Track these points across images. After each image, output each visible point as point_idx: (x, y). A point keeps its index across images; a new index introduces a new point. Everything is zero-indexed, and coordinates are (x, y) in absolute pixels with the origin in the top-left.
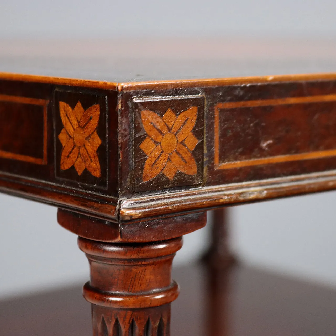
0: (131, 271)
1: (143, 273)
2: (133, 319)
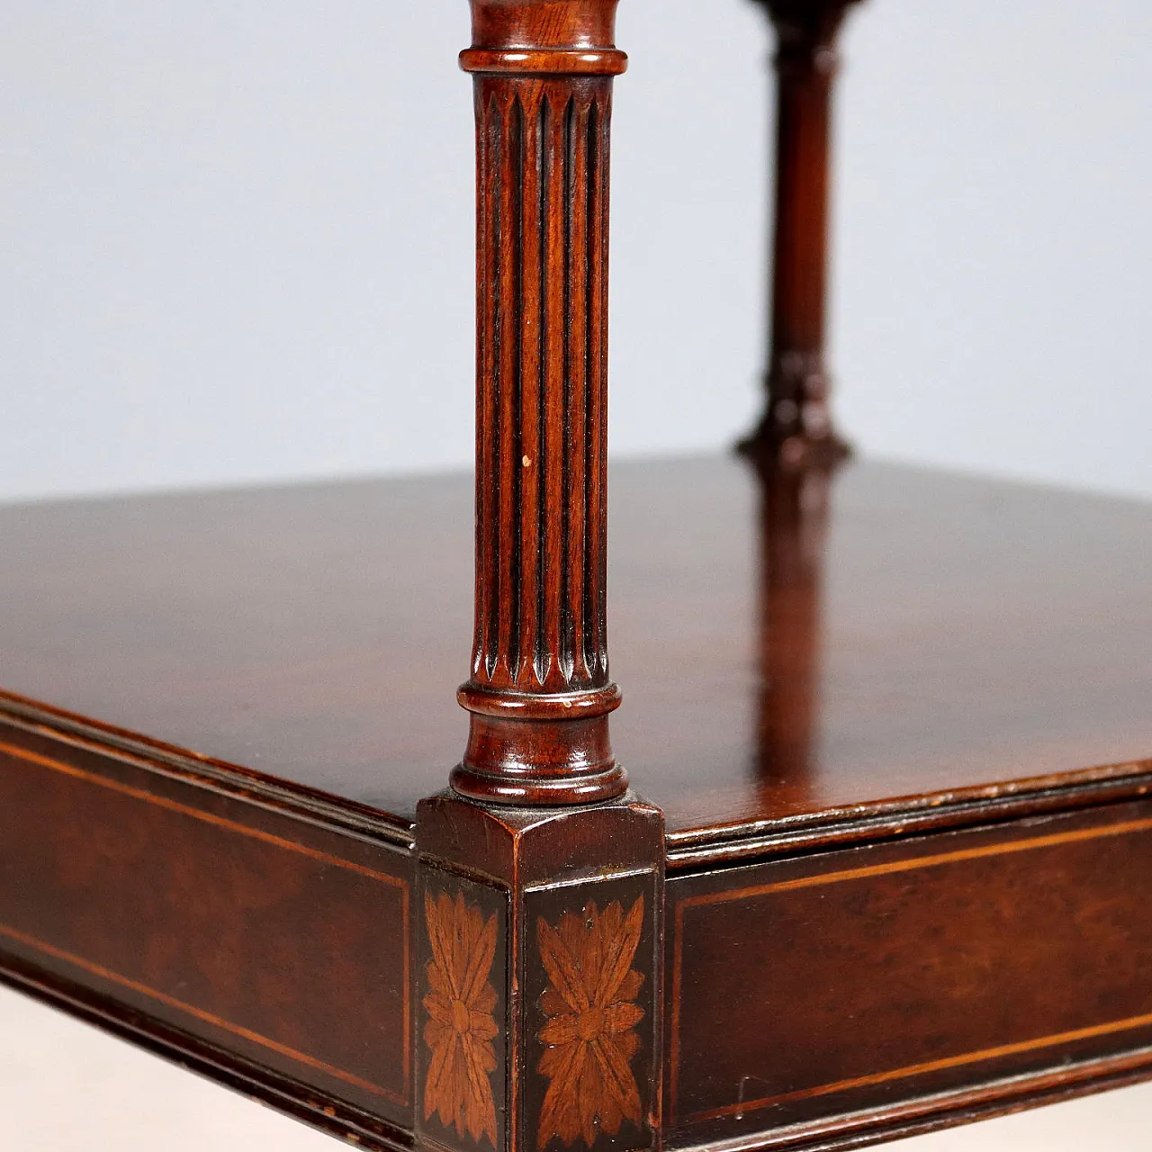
0: (542, 7)
1: (563, 13)
2: (545, 94)
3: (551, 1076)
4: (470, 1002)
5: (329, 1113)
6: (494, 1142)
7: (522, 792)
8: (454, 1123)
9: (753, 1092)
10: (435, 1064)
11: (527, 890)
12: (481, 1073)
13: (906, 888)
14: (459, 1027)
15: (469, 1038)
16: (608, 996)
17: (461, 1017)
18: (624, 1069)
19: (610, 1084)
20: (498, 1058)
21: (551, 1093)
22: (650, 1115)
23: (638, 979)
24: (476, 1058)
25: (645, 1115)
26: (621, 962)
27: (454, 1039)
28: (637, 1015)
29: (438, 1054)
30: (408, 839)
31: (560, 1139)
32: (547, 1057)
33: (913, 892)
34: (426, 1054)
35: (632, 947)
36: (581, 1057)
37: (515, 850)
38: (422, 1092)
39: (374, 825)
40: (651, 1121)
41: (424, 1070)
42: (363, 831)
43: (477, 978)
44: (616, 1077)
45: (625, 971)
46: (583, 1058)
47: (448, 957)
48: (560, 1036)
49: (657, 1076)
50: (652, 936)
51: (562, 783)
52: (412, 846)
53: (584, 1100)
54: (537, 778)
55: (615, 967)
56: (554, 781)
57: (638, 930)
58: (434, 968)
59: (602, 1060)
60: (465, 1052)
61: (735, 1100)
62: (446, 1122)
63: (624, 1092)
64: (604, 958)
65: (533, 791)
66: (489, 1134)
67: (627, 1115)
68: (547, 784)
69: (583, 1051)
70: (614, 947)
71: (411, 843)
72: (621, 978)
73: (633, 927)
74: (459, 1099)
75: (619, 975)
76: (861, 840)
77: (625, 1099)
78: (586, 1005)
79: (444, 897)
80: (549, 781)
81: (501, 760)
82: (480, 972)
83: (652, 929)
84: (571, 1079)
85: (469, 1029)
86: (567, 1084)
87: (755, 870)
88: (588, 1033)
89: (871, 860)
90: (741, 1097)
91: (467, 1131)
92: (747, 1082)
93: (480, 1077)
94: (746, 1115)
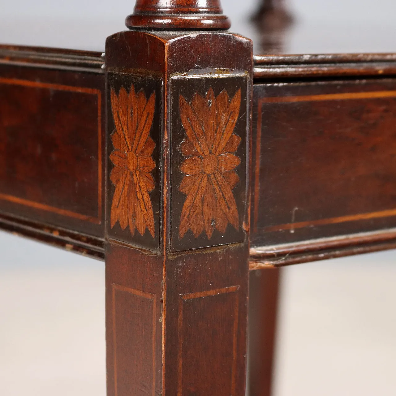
3: (187, 193)
4: (139, 151)
5: (56, 235)
6: (153, 234)
7: (170, 21)
8: (128, 226)
9: (300, 217)
10: (117, 193)
11: (172, 77)
12: (145, 193)
13: (383, 108)
14: (131, 168)
15: (138, 173)
16: (220, 149)
17: (133, 161)
18: (229, 194)
19: (221, 202)
20: (155, 183)
21: (187, 203)
22: (244, 223)
23: (237, 140)
24: (142, 184)
25: (241, 224)
26: (228, 129)
27: (129, 176)
28: (237, 162)
29: (119, 187)
30: (100, 63)
31: (192, 232)
32: (185, 182)
33: (386, 111)
34: (111, 188)
35: (234, 120)
36: (204, 183)
37: (166, 52)
38: (109, 213)
39: (81, 59)
40: (244, 227)
41: (111, 198)
42: (74, 64)
43: (142, 136)
44: (225, 198)
45: (230, 134)
46: (205, 185)
47: (125, 127)
48: (192, 169)
49: (248, 200)
50: (246, 114)
51: (193, 16)
52: (102, 67)
53: (206, 210)
54: (178, 13)
55: (224, 131)
56: (188, 15)
57: (237, 111)
58: (117, 136)
59: (216, 187)
60: (135, 182)
61: (290, 222)
62: (123, 226)
63: (229, 208)
64: (218, 124)
65: (176, 20)
66: (149, 229)
67: (231, 222)
68: (184, 17)
69: (205, 180)
70: (223, 119)
71: (102, 65)
72: (228, 138)
73: (235, 108)
74: (131, 212)
75: (226, 137)
76: (361, 76)
77: (229, 212)
78: (207, 153)
79: (122, 91)
80: (186, 15)
81: (157, 4)
82: (144, 132)
83: (246, 111)
84: (198, 196)
85: (137, 168)
86: (197, 199)
87: (302, 87)
88: (208, 170)
89: (365, 89)
90: (293, 220)
91: (136, 231)
92: (296, 211)
93: (144, 196)
94: (296, 230)
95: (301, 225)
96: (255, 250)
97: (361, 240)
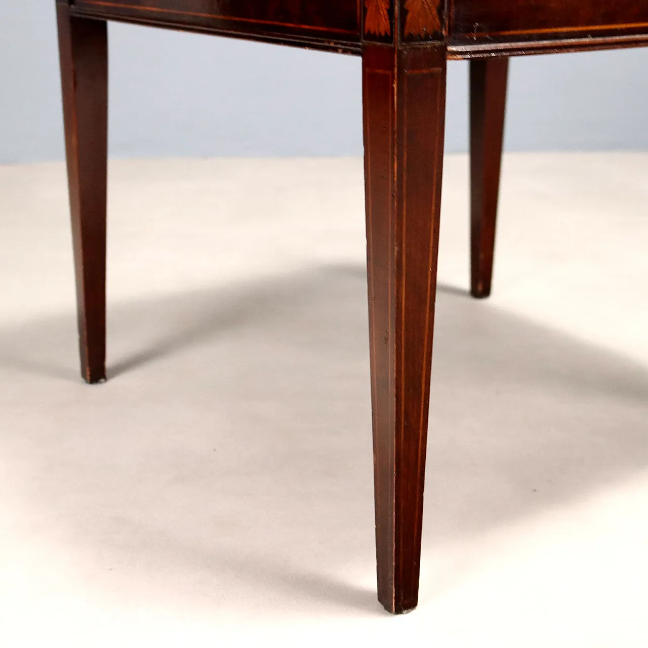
3: (409, 10)
5: (332, 45)
6: (389, 34)
8: (375, 32)
9: (479, 29)
10: (369, 13)
12: (385, 10)
18: (435, 12)
19: (430, 17)
20: (390, 4)
21: (409, 16)
22: (444, 30)
24: (383, 6)
25: (442, 31)
29: (369, 9)
31: (412, 33)
32: (408, 3)
34: (365, 10)
38: (364, 25)
40: (444, 32)
41: (365, 17)
44: (432, 14)
49: (446, 16)
53: (421, 20)
59: (427, 7)
60: (379, 4)
61: (473, 32)
62: (372, 32)
63: (435, 20)
67: (435, 28)
74: (377, 23)
77: (435, 22)
84: (416, 12)
86: (415, 14)
90: (475, 31)
91: (380, 34)
92: (478, 27)
93: (384, 12)
94: (477, 38)
95: (480, 34)
96: (451, 48)
97: (520, 47)
